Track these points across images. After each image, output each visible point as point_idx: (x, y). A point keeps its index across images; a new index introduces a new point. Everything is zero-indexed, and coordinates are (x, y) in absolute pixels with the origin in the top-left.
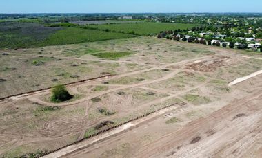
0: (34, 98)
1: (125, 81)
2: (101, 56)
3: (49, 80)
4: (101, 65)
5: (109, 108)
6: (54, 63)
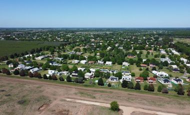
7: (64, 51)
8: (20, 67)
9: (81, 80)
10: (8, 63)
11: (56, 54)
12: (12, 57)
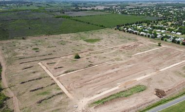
0: (69, 57)
1: (97, 53)
2: (87, 41)
3: (70, 51)
4: (88, 46)
5: (92, 61)
6: (69, 44)
7: (156, 25)
8: (130, 29)
9: (155, 36)
10: (124, 28)
11: (150, 25)
12: (126, 25)
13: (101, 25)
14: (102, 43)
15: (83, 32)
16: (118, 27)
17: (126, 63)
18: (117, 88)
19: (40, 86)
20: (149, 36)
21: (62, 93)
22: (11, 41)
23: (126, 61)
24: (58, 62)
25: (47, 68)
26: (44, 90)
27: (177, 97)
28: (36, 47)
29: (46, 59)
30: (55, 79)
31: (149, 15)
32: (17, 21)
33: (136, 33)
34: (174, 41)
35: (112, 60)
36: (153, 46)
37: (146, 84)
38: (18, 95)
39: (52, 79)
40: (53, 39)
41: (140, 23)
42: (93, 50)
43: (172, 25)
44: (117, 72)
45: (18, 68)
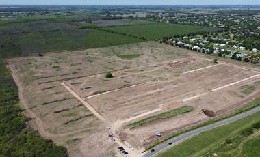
0: (98, 76)
1: (134, 71)
2: (123, 57)
3: (100, 70)
4: (123, 63)
5: (128, 81)
6: (99, 61)
7: (215, 37)
8: (179, 43)
9: (212, 51)
10: (173, 40)
11: (207, 38)
12: (175, 37)
13: (141, 36)
14: (142, 59)
15: (117, 46)
16: (165, 40)
17: (172, 82)
18: (159, 109)
19: (65, 108)
20: (203, 51)
21: (92, 115)
22: (25, 58)
23: (172, 80)
24: (85, 82)
25: (72, 89)
26: (70, 112)
27: (227, 118)
28: (56, 65)
29: (69, 79)
30: (82, 100)
31: (206, 24)
32: (30, 34)
33: (187, 48)
34: (234, 57)
35: (154, 80)
36: (208, 63)
37: (193, 105)
38: (41, 116)
39: (79, 101)
40: (77, 56)
41: (194, 35)
42: (130, 68)
43: (235, 37)
44: (159, 92)
45: (37, 89)
